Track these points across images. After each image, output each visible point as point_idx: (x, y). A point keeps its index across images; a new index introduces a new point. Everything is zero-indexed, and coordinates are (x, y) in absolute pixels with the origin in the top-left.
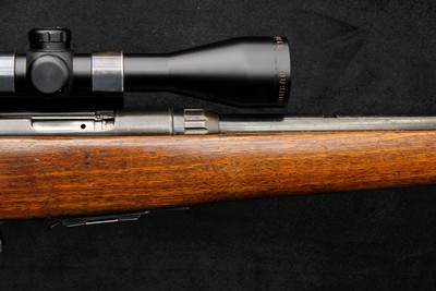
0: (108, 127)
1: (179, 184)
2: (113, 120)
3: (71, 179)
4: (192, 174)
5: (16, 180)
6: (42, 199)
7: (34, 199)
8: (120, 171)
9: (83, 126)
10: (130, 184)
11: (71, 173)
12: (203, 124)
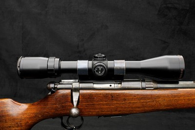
0: (119, 86)
1: (144, 106)
2: (121, 83)
3: (107, 104)
4: (148, 103)
5: (88, 105)
6: (96, 111)
7: (94, 111)
8: (123, 102)
9: (111, 86)
10: (127, 106)
11: (106, 102)
12: (152, 86)
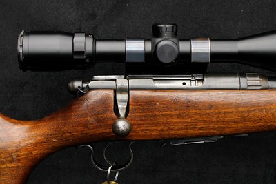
0: (200, 85)
1: (244, 120)
2: (202, 80)
3: (178, 116)
4: (252, 114)
5: (144, 116)
6: (160, 128)
7: (155, 128)
8: (207, 111)
9: (184, 84)
10: (214, 119)
11: (178, 112)
12: (258, 83)
